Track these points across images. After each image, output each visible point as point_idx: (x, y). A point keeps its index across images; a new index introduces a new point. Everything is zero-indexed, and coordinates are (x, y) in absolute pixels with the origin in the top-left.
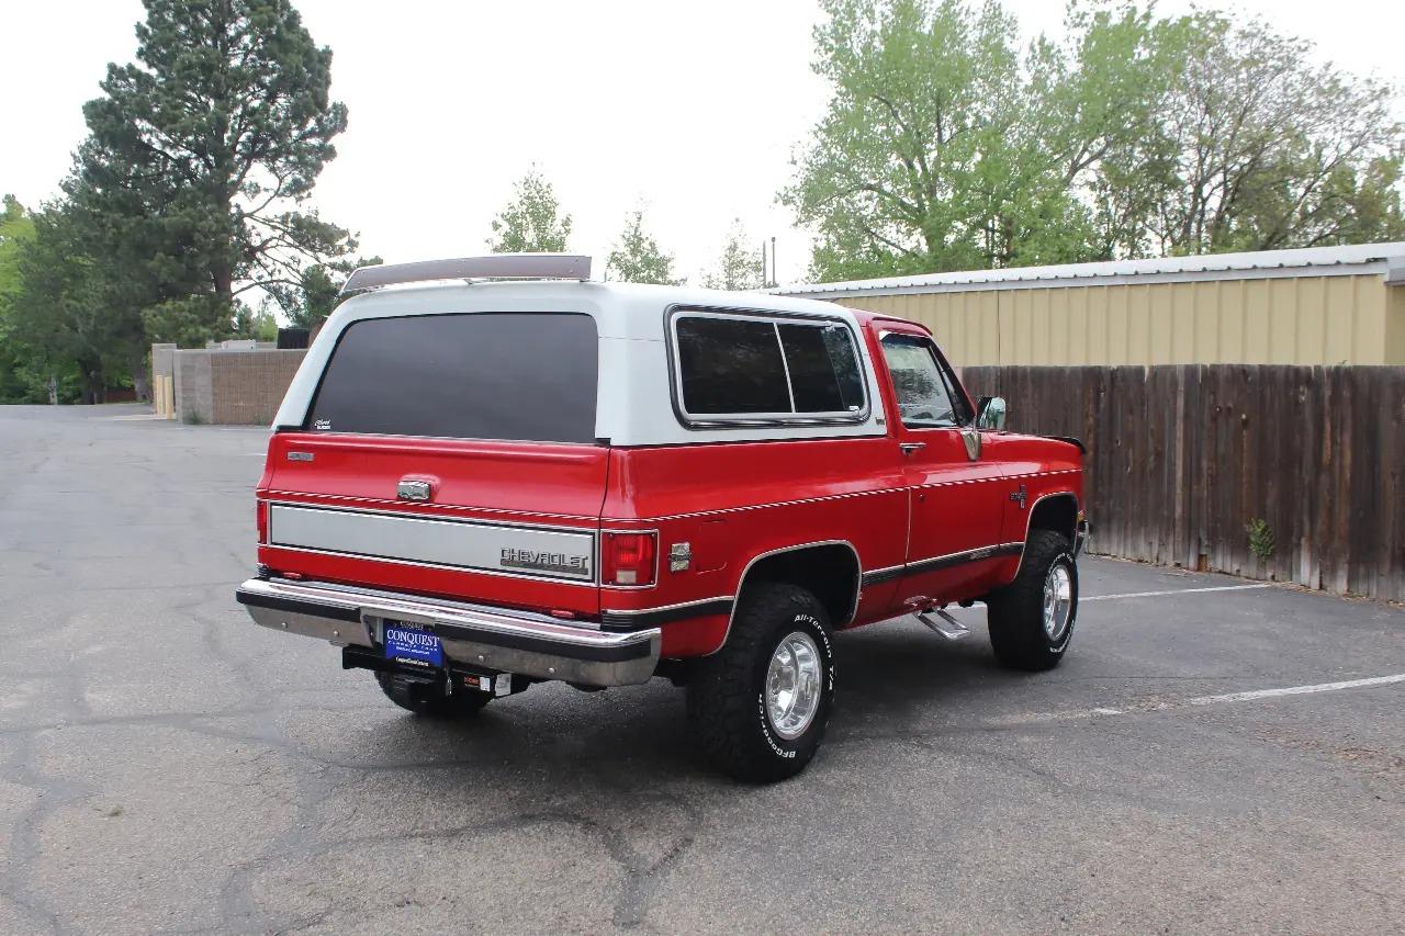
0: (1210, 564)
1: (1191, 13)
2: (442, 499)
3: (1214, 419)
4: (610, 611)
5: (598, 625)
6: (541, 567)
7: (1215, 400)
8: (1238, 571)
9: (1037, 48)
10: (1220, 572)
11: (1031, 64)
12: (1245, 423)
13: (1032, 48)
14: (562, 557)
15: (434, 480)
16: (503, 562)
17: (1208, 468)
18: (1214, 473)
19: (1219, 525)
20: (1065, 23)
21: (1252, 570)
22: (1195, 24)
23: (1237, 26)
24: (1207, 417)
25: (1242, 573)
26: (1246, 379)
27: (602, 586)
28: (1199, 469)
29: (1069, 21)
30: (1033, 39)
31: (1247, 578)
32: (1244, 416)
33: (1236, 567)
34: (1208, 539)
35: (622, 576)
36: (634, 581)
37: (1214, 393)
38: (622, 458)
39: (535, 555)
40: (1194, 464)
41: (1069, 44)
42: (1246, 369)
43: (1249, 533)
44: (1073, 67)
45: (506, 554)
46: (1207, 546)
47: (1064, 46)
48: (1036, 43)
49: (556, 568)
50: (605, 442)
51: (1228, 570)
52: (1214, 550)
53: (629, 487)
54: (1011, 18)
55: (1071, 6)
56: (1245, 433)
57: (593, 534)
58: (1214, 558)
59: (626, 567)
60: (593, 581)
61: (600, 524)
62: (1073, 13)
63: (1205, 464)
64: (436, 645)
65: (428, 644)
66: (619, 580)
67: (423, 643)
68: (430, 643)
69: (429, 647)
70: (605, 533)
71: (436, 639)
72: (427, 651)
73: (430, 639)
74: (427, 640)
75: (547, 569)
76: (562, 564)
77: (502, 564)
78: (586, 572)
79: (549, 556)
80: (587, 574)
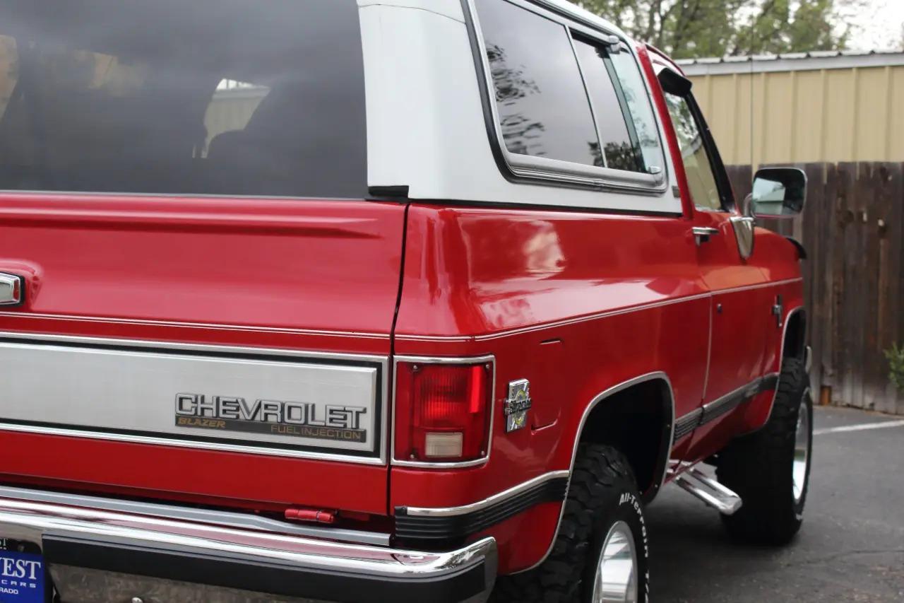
0: (836, 397)
2: (47, 303)
3: (842, 226)
4: (412, 510)
5: (386, 537)
6: (265, 427)
7: (844, 204)
8: (872, 405)
10: (848, 406)
12: (883, 230)
14: (309, 410)
15: (32, 269)
16: (179, 420)
17: (834, 284)
18: (841, 290)
19: (847, 351)
21: (891, 404)
24: (833, 223)
25: (876, 407)
26: (885, 179)
27: (394, 461)
28: (823, 286)
31: (885, 412)
32: (881, 223)
33: (868, 400)
34: (834, 367)
35: (437, 443)
36: (457, 451)
37: (843, 196)
38: (430, 224)
39: (251, 405)
40: (816, 282)
42: (884, 165)
43: (889, 360)
45: (187, 405)
46: (831, 376)
49: (299, 430)
50: (398, 194)
51: (859, 404)
52: (840, 381)
53: (442, 278)
56: (882, 242)
57: (378, 365)
58: (841, 391)
59: (441, 426)
60: (376, 454)
61: (392, 347)
63: (830, 280)
64: (32, 577)
65: (15, 574)
66: (430, 451)
67: (5, 573)
68: (20, 573)
69: (19, 580)
70: (400, 364)
71: (33, 564)
72: (14, 587)
73: (21, 564)
74: (14, 568)
75: (276, 433)
76: (310, 422)
77: (177, 424)
78: (362, 437)
79: (283, 406)
80: (363, 440)
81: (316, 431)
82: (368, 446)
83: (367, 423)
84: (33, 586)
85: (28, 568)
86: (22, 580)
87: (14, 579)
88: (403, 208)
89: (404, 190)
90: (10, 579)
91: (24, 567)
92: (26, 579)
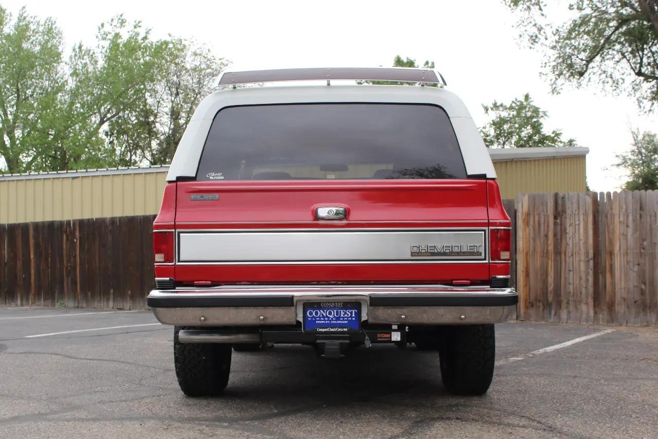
1: (169, 39)
6: (445, 254)
9: (77, 50)
11: (73, 59)
13: (74, 50)
14: (462, 247)
16: (413, 254)
20: (97, 37)
22: (171, 46)
23: (193, 49)
27: (491, 261)
29: (100, 37)
30: (75, 45)
35: (503, 255)
39: (440, 247)
41: (99, 49)
44: (101, 63)
45: (416, 249)
47: (97, 51)
48: (77, 47)
49: (458, 254)
50: (480, 177)
54: (59, 31)
55: (101, 27)
57: (484, 231)
59: (504, 249)
60: (485, 259)
61: (488, 224)
62: (102, 31)
64: (353, 315)
65: (346, 315)
66: (502, 258)
67: (342, 316)
68: (348, 315)
69: (348, 318)
70: (492, 230)
71: (353, 311)
72: (346, 320)
73: (348, 311)
74: (345, 313)
75: (449, 255)
76: (462, 251)
77: (412, 256)
78: (480, 254)
79: (452, 246)
80: (481, 255)
81: (464, 254)
82: (483, 256)
83: (482, 250)
84: (354, 319)
85: (351, 313)
86: (349, 317)
87: (345, 317)
88: (485, 181)
89: (485, 175)
90: (344, 318)
91: (350, 313)
92: (351, 317)
